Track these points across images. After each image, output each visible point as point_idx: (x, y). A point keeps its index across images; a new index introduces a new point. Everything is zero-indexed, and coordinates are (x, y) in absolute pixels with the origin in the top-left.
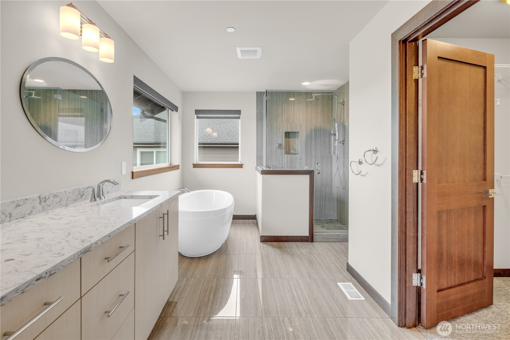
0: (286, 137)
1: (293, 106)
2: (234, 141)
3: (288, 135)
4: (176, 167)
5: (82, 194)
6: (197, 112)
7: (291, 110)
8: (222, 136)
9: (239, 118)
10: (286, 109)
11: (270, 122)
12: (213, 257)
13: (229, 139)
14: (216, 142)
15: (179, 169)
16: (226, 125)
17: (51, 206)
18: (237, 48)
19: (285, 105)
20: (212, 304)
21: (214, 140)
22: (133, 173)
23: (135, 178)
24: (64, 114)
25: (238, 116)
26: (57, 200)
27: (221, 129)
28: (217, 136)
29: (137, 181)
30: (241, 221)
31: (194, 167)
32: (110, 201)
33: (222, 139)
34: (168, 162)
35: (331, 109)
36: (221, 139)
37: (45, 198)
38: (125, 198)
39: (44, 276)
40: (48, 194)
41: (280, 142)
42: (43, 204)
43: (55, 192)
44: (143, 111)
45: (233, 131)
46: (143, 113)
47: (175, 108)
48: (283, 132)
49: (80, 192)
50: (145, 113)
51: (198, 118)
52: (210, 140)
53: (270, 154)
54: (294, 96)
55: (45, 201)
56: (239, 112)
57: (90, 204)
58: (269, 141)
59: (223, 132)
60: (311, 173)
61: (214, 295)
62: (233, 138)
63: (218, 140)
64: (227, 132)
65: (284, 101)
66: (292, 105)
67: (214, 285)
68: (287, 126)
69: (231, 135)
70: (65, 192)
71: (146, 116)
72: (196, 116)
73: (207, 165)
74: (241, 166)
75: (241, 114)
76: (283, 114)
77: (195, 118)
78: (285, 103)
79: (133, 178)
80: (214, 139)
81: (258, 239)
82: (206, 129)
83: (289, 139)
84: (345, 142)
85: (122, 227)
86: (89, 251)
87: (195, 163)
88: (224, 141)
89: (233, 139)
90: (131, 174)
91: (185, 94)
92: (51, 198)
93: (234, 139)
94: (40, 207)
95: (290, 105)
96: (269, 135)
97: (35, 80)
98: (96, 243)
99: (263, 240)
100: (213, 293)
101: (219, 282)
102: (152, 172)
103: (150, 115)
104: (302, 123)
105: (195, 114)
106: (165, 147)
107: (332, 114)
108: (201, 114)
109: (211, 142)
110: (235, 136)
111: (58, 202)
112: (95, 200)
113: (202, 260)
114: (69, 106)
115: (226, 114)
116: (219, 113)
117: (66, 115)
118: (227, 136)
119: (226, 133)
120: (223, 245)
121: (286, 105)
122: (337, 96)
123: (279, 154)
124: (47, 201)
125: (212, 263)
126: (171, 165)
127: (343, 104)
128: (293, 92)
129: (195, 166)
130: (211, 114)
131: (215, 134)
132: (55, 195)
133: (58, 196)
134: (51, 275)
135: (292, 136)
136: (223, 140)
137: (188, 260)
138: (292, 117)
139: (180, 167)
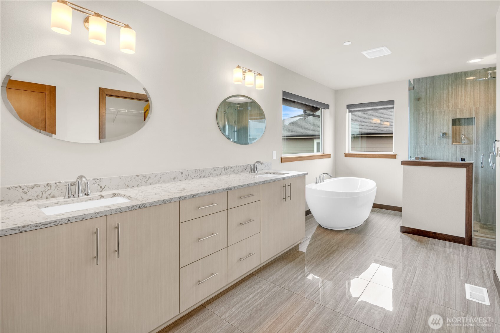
0: (453, 125)
1: (465, 88)
3: (456, 122)
4: (328, 156)
5: (245, 168)
6: (349, 106)
7: (461, 93)
9: (393, 108)
10: (454, 92)
11: (431, 109)
12: (344, 232)
15: (330, 157)
17: (229, 173)
18: (362, 52)
19: (452, 88)
20: (325, 258)
22: (281, 158)
23: (284, 162)
24: (255, 118)
25: (391, 106)
26: (232, 170)
29: (284, 164)
30: (393, 212)
31: (345, 157)
32: (260, 174)
34: (321, 152)
37: (227, 168)
38: (270, 174)
39: (211, 192)
40: (228, 166)
41: (445, 131)
42: (226, 171)
43: (231, 165)
44: (305, 111)
46: (305, 112)
47: (327, 106)
48: (449, 119)
49: (244, 167)
50: (307, 111)
51: (350, 111)
53: (431, 144)
55: (227, 170)
56: (392, 102)
57: (249, 174)
58: (430, 131)
60: (468, 166)
61: (329, 255)
65: (451, 83)
66: (463, 87)
67: (334, 249)
68: (456, 111)
70: (236, 166)
71: (307, 114)
73: (358, 155)
74: (394, 156)
75: (394, 104)
76: (450, 98)
77: (347, 113)
78: (452, 86)
79: (281, 162)
81: (399, 229)
82: (372, 120)
83: (461, 126)
85: (250, 184)
86: (230, 189)
87: (348, 153)
90: (280, 159)
91: (337, 93)
92: (229, 169)
94: (224, 172)
95: (460, 87)
96: (429, 123)
97: (240, 98)
98: (234, 187)
99: (404, 231)
100: (329, 253)
101: (338, 248)
102: (299, 158)
103: (311, 113)
104: (478, 106)
105: (347, 109)
106: (319, 138)
108: (352, 108)
111: (233, 171)
112: (252, 173)
113: (334, 232)
114: (258, 112)
115: (378, 106)
116: (371, 106)
117: (253, 119)
120: (360, 227)
121: (454, 87)
123: (444, 144)
124: (228, 170)
125: (340, 236)
126: (323, 154)
129: (346, 155)
130: (362, 107)
132: (231, 167)
133: (232, 168)
134: (213, 193)
135: (465, 123)
137: (323, 230)
138: (462, 101)
139: (331, 156)
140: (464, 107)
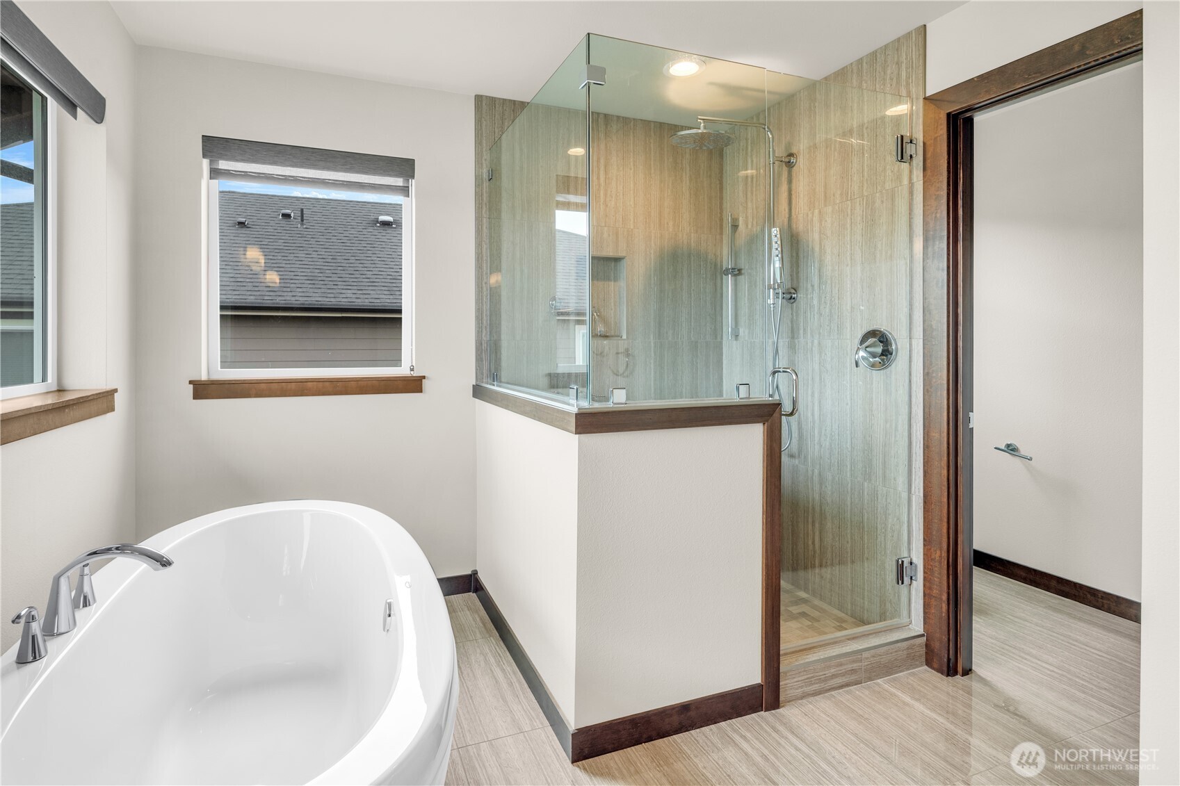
1: (606, 167)
2: (332, 300)
4: (101, 402)
6: (214, 146)
8: (292, 285)
9: (404, 191)
11: (525, 216)
13: (317, 295)
14: (274, 303)
15: (113, 410)
16: (304, 255)
21: (266, 298)
25: (399, 182)
27: (289, 266)
28: (278, 281)
31: (197, 396)
33: (293, 294)
34: (44, 381)
35: (718, 187)
36: (290, 294)
45: (327, 271)
47: (87, 99)
51: (215, 173)
52: (252, 297)
53: (525, 336)
54: (607, 128)
56: (406, 166)
58: (522, 290)
59: (296, 274)
60: (772, 416)
62: (329, 291)
63: (280, 298)
64: (310, 274)
65: (573, 141)
66: (602, 161)
69: (322, 282)
72: (205, 163)
74: (413, 385)
75: (413, 177)
77: (201, 176)
80: (267, 293)
84: (799, 295)
87: (204, 377)
88: (301, 299)
89: (329, 295)
91: (149, 57)
93: (332, 296)
96: (521, 264)
104: (632, 227)
105: (204, 156)
107: (721, 204)
108: (232, 159)
109: (255, 303)
110: (335, 287)
115: (352, 169)
116: (321, 164)
118: (311, 286)
119: (305, 278)
122: (772, 134)
126: (60, 389)
127: (790, 165)
128: (605, 115)
129: (203, 390)
130: (282, 164)
131: (273, 277)
136: (297, 298)
138: (600, 205)
139: (119, 399)
140: (603, 225)
